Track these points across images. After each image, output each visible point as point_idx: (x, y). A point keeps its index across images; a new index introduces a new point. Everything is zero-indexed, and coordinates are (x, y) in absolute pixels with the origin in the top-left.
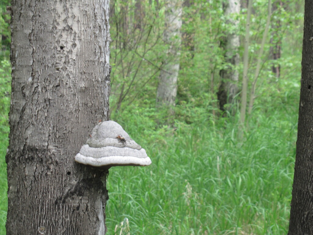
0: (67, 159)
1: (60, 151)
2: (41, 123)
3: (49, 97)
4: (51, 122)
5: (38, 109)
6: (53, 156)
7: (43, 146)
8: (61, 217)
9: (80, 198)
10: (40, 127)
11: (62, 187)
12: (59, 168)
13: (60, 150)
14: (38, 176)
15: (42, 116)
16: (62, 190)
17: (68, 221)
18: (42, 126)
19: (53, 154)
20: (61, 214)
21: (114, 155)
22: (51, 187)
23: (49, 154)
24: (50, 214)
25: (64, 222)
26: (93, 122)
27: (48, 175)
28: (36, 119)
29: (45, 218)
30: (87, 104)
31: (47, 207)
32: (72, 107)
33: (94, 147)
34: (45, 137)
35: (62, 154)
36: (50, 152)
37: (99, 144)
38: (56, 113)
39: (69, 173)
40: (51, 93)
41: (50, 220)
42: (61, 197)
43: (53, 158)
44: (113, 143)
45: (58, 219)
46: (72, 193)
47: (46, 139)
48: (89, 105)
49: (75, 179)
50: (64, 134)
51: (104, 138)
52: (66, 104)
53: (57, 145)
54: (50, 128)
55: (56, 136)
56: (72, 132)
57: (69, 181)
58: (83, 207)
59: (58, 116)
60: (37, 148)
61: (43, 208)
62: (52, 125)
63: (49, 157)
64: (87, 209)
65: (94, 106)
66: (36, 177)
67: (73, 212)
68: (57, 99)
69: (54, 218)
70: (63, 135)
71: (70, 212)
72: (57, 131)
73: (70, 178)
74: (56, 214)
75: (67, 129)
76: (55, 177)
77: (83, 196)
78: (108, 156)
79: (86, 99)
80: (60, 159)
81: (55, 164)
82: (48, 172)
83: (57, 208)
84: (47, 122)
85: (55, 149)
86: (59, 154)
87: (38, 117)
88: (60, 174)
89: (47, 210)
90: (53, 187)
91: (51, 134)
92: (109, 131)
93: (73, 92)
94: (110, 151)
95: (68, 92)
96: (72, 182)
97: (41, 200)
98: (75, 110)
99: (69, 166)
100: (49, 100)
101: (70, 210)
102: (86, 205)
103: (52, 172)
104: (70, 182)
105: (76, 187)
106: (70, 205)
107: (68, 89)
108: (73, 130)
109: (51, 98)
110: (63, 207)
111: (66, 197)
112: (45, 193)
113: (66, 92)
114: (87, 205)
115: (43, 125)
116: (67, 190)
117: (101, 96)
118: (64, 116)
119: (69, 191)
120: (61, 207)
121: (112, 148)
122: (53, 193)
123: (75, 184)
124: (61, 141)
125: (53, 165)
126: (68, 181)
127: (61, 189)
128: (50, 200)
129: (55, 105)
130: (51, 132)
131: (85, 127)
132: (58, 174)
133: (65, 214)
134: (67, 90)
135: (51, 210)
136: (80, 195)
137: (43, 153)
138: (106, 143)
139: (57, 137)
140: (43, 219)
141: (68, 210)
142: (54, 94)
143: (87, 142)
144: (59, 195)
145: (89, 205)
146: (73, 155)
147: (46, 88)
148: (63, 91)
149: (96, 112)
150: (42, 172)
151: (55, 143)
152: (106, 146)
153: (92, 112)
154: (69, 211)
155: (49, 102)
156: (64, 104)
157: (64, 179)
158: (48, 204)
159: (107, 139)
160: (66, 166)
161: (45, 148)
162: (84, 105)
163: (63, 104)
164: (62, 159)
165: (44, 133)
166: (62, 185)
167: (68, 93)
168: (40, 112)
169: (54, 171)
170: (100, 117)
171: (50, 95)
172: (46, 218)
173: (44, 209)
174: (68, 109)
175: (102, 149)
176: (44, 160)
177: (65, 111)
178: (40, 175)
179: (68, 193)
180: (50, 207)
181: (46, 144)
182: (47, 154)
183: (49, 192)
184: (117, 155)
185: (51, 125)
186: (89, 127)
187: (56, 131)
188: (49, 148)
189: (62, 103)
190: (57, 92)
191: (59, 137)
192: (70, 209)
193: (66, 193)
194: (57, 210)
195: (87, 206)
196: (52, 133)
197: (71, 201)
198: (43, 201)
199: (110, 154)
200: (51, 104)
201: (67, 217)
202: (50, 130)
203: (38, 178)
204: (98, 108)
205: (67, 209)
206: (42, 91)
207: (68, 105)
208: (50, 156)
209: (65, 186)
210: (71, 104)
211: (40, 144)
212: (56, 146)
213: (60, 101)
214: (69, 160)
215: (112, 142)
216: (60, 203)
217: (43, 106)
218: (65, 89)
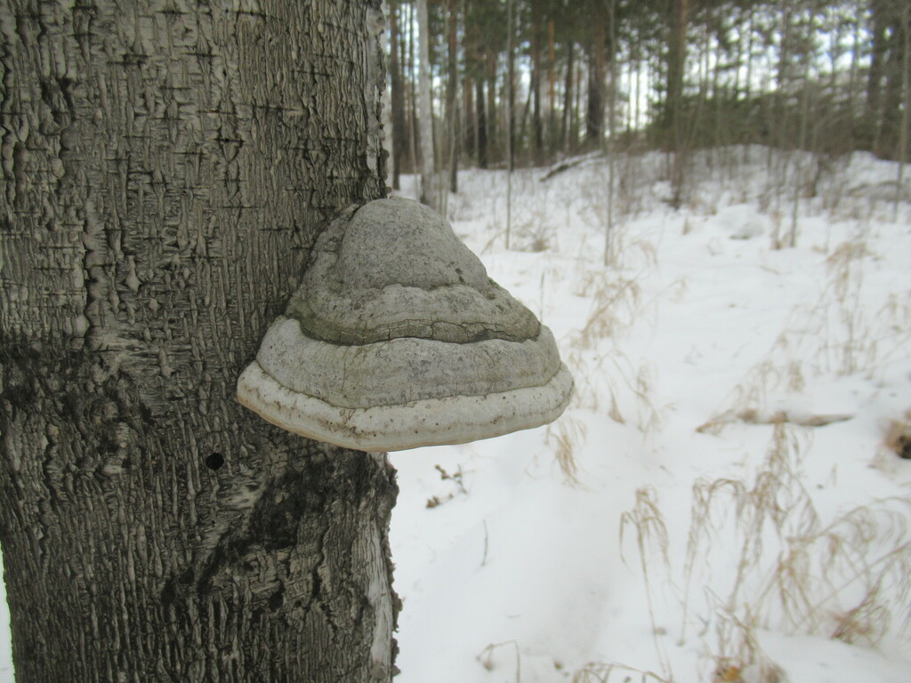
0: (196, 394)
1: (157, 356)
2: (38, 214)
3: (62, 70)
4: (90, 207)
5: (13, 139)
6: (123, 383)
7: (64, 334)
8: (201, 653)
9: (281, 555)
10: (38, 236)
11: (188, 525)
12: (163, 442)
13: (156, 350)
14: (64, 480)
15: (39, 178)
16: (188, 538)
17: (234, 661)
18: (45, 231)
19: (122, 374)
20: (199, 641)
21: (440, 396)
22: (134, 531)
23: (100, 376)
24: (145, 646)
25: (215, 671)
26: (314, 202)
27: (109, 478)
28: (13, 195)
29: (126, 666)
30: (279, 109)
31: (126, 617)
32: (198, 126)
33: (327, 341)
34: (73, 292)
35: (168, 370)
36: (101, 363)
37: (350, 321)
38: (112, 157)
39: (215, 461)
40: (72, 42)
41: (148, 672)
42: (191, 572)
43: (123, 395)
44: (427, 316)
45: (188, 665)
46: (242, 546)
47: (78, 297)
48: (290, 114)
49: (248, 481)
50: (168, 267)
51: (375, 286)
52: (162, 108)
53: (136, 328)
54: (92, 243)
55: (124, 283)
56: (209, 259)
57: (219, 496)
58: (299, 589)
59: (124, 176)
60: (37, 346)
61: (109, 623)
62: (97, 227)
63: (101, 390)
64: (316, 591)
65: (319, 122)
66: (57, 486)
67: (256, 618)
68: (109, 78)
69: (165, 664)
70: (160, 273)
71: (239, 626)
72: (126, 253)
73: (220, 481)
74: (174, 643)
75: (183, 243)
76: (147, 485)
77: (294, 545)
78: (404, 401)
79: (270, 84)
80: (159, 398)
81: (137, 420)
82: (105, 462)
83: (173, 617)
84: (66, 207)
85: (131, 348)
86: (156, 370)
87: (23, 187)
88: (170, 469)
89: (127, 630)
90: (142, 529)
91: (97, 273)
92: (401, 248)
93: (194, 34)
94: (417, 370)
95: (164, 35)
96: (237, 500)
97: (94, 588)
98: (218, 139)
99: (212, 426)
100: (65, 83)
101: (240, 617)
102: (310, 577)
103: (126, 464)
104: (224, 501)
105: (257, 514)
106: (236, 595)
107: (162, 20)
108: (216, 244)
109: (72, 74)
110: (203, 612)
111: (211, 568)
112: (110, 559)
113: (156, 39)
114: (315, 575)
115: (49, 227)
116: (213, 539)
117: (345, 74)
118: (158, 176)
119: (221, 540)
120: (193, 612)
121: (423, 349)
122: (144, 554)
123: (251, 504)
124: (154, 304)
125: (131, 426)
126: (213, 497)
127: (185, 535)
128: (138, 589)
129: (100, 114)
130: (97, 259)
131: (279, 230)
132: (158, 469)
133: (217, 637)
134: (156, 29)
135: (149, 629)
136: (282, 546)
137: (68, 371)
138: (387, 319)
139: (134, 283)
140: (114, 667)
141: (230, 618)
142: (87, 50)
143: (293, 303)
144: (177, 560)
145: (325, 572)
146: (226, 372)
147: (40, 15)
148: (137, 30)
149: (326, 151)
150: (79, 463)
151: (123, 316)
152: (389, 339)
153: (306, 151)
154: (235, 621)
155: (67, 97)
156: (151, 104)
157: (192, 492)
158: (129, 605)
159: (392, 293)
160: (195, 429)
161: (78, 345)
162: (259, 114)
163: (145, 106)
164: (172, 398)
165: (62, 270)
166: (188, 516)
167: (164, 43)
168: (26, 156)
169: (139, 455)
170: (350, 178)
171: (67, 60)
172: (131, 666)
173: (112, 629)
174: (174, 132)
175: (372, 355)
176: (81, 407)
177: (161, 147)
178: (71, 478)
179: (218, 549)
180: (143, 619)
181: (82, 324)
182: (90, 376)
183: (125, 553)
184: (455, 394)
185: (93, 221)
186: (297, 230)
187: (121, 256)
188: (95, 346)
189: (140, 102)
190: (101, 35)
191: (143, 284)
192: (240, 611)
193: (209, 552)
194: (174, 628)
195: (317, 581)
196: (103, 266)
197: (237, 578)
198: (107, 593)
199: (416, 390)
200: (78, 112)
201: (229, 649)
202: (89, 251)
203: (65, 489)
204: (338, 132)
205: (223, 615)
206: (23, 37)
207: (173, 111)
208: (105, 383)
209: (199, 523)
210: (192, 109)
211: (47, 328)
212: (133, 336)
213: (124, 92)
214: (210, 400)
215: (418, 315)
216: (187, 593)
217: (36, 123)
218: (149, 22)
